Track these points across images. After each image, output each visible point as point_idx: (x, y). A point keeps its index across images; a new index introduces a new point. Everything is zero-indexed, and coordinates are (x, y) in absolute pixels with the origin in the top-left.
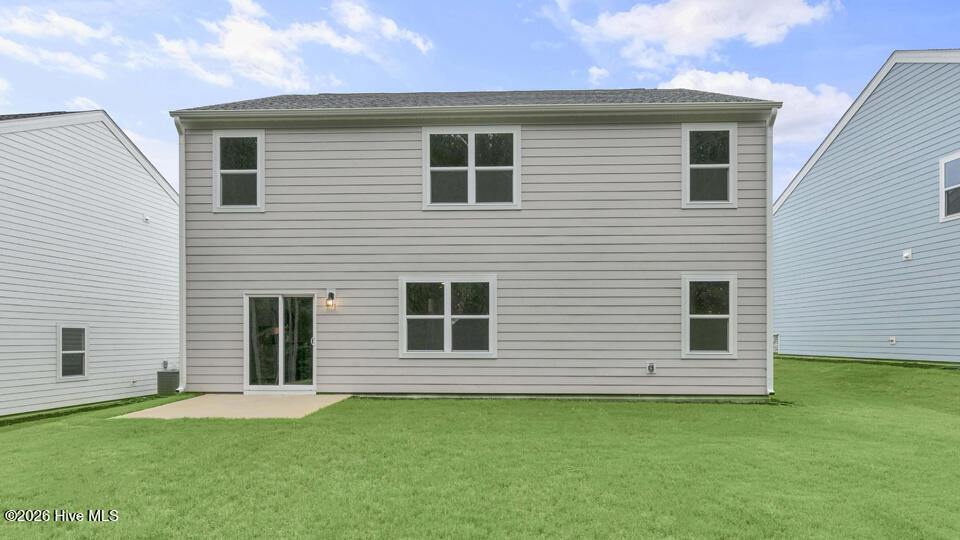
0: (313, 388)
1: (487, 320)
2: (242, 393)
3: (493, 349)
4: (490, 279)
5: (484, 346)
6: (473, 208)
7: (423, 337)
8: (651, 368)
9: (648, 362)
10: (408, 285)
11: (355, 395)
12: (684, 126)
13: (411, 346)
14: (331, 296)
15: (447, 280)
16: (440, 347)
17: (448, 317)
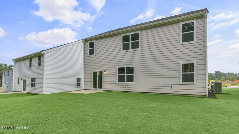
0: (102, 89)
1: (133, 75)
2: (92, 90)
4: (134, 66)
5: (133, 81)
6: (131, 51)
7: (121, 79)
9: (171, 85)
10: (118, 68)
11: (109, 91)
12: (180, 23)
13: (119, 81)
14: (105, 71)
15: (125, 67)
16: (124, 81)
17: (125, 75)
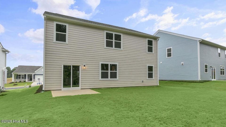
1: (117, 72)
2: (61, 90)
3: (118, 78)
4: (117, 64)
5: (116, 78)
6: (114, 49)
7: (104, 76)
8: (143, 81)
9: (142, 80)
10: (101, 64)
12: (147, 39)
13: (102, 78)
14: (84, 66)
15: (109, 63)
16: (108, 78)
17: (109, 71)
